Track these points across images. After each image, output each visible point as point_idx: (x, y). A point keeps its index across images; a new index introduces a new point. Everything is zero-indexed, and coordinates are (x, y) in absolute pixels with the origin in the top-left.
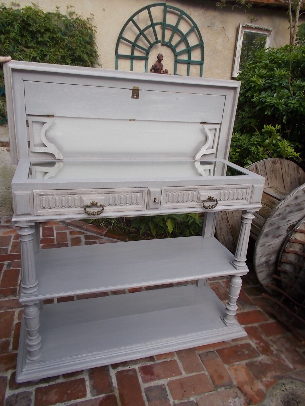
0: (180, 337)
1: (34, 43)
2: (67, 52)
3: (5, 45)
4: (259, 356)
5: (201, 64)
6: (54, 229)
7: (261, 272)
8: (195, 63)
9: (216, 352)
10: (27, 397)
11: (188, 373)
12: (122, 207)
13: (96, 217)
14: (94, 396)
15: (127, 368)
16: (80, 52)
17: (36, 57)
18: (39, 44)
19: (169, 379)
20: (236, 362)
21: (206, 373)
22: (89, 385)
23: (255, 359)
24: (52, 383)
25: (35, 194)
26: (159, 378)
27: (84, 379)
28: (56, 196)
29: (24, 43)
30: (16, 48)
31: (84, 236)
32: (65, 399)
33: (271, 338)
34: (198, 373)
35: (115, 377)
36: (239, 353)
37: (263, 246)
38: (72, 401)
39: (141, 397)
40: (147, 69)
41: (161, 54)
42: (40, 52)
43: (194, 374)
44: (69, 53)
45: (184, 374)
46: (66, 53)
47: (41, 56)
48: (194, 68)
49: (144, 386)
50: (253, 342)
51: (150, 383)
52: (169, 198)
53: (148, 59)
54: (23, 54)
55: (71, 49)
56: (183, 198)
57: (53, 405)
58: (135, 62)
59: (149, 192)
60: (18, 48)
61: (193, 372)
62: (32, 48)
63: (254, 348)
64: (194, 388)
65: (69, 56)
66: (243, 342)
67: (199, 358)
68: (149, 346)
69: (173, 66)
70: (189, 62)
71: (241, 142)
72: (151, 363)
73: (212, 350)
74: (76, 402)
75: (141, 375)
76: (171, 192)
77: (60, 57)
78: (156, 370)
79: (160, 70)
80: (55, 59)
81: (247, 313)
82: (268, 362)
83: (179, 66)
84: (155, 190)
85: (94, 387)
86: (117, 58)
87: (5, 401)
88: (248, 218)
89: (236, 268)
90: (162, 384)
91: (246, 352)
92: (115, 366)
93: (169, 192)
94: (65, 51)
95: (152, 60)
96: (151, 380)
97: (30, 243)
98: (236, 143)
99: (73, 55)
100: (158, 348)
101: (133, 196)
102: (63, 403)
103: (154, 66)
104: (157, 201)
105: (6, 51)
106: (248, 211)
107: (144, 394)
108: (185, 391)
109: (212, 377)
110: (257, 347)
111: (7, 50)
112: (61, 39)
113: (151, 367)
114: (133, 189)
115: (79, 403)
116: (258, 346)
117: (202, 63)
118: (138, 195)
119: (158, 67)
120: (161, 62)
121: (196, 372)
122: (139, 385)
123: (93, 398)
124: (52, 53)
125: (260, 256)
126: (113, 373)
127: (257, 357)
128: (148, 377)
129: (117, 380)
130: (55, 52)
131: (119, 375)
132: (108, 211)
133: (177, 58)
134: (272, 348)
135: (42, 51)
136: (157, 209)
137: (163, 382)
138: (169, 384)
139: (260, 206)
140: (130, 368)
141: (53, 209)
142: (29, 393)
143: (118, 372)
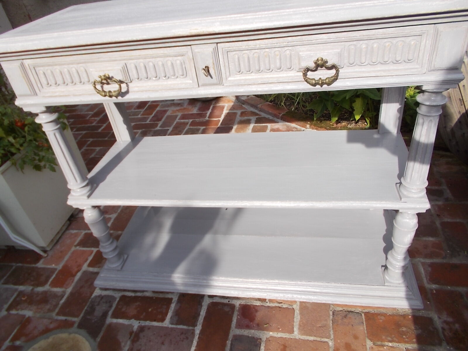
4: (440, 344)
9: (363, 315)
10: (110, 302)
11: (302, 335)
12: (156, 83)
14: (172, 324)
15: (225, 301)
19: (271, 333)
20: (391, 341)
21: (331, 343)
22: (173, 309)
23: (429, 348)
24: (139, 294)
26: (258, 327)
27: (171, 299)
31: (257, 118)
32: (142, 317)
34: (317, 339)
35: (206, 309)
38: (148, 321)
39: (224, 345)
43: (312, 338)
45: (297, 334)
49: (235, 331)
50: (439, 318)
51: (244, 330)
57: (128, 319)
61: (311, 336)
63: (436, 329)
67: (331, 317)
73: (358, 310)
74: (150, 325)
75: (238, 315)
76: (237, 52)
78: (260, 316)
81: (454, 267)
85: (177, 313)
87: (90, 300)
90: (258, 337)
96: (248, 327)
102: (138, 321)
106: (424, 88)
107: (229, 343)
110: (443, 329)
115: (153, 326)
116: (446, 327)
121: (315, 336)
122: (229, 327)
123: (170, 326)
126: (206, 302)
127: (434, 345)
128: (245, 321)
129: (206, 312)
136: (218, 85)
138: (269, 340)
140: (229, 301)
141: (59, 86)
142: (113, 298)
143: (213, 302)
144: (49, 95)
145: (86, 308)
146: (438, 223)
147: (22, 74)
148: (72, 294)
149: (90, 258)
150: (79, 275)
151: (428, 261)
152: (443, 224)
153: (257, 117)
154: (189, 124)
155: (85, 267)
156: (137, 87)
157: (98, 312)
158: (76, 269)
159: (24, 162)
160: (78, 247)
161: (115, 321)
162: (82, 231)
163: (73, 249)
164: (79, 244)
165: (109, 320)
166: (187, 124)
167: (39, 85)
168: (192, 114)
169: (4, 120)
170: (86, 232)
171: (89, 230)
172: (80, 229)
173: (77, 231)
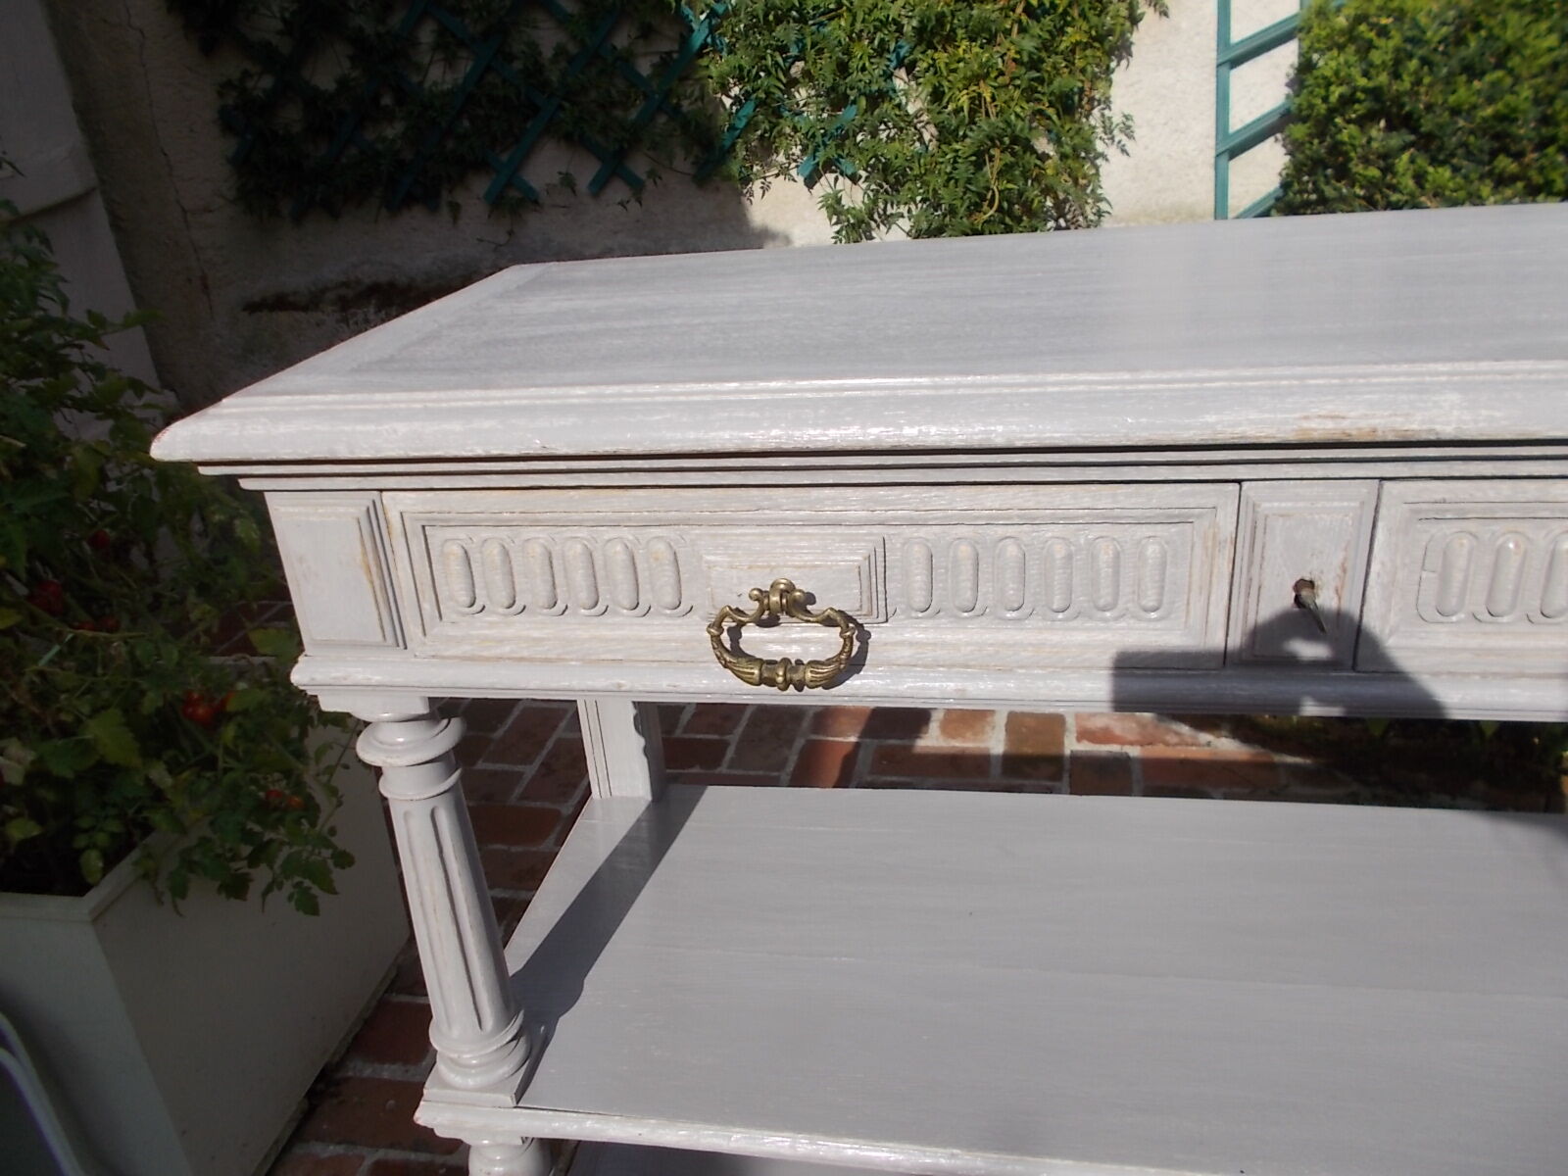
13: (815, 697)
52: (1444, 580)
76: (1471, 526)
101: (1106, 549)
118: (1152, 547)
132: (906, 653)
141: (525, 617)
144: (466, 649)
147: (365, 553)
156: (911, 644)
159: (189, 864)
167: (428, 607)
169: (143, 693)
170: (381, 1154)
171: (392, 1146)
172: (353, 1143)
173: (340, 1149)
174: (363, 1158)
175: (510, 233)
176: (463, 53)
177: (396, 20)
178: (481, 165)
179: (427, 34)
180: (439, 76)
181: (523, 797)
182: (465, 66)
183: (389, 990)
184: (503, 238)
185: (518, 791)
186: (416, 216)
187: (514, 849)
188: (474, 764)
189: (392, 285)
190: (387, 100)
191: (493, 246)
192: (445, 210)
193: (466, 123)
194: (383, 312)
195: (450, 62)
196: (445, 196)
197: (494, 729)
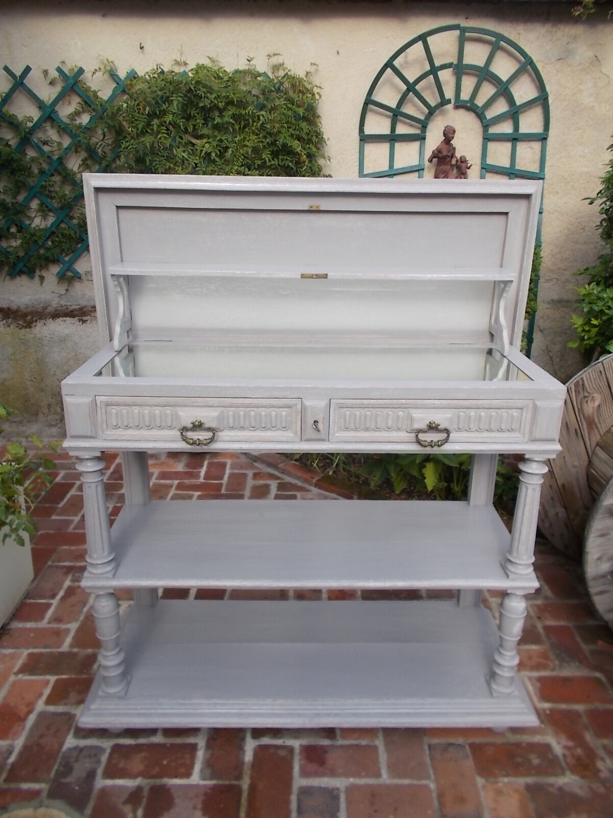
0: (387, 702)
1: (209, 128)
2: (264, 140)
3: (159, 137)
4: (563, 774)
5: (542, 138)
6: (228, 467)
7: (601, 593)
8: (530, 138)
9: (467, 747)
10: (95, 755)
11: (394, 778)
12: (253, 433)
14: (204, 779)
15: (279, 742)
16: (285, 137)
17: (211, 152)
18: (217, 129)
19: (351, 780)
20: (506, 776)
21: (432, 786)
22: (201, 758)
23: (551, 780)
24: (142, 741)
25: (98, 403)
26: (333, 773)
27: (196, 745)
28: (134, 408)
29: (192, 129)
30: (178, 139)
31: (278, 483)
32: (154, 773)
33: (605, 741)
34: (415, 782)
35: (252, 753)
36: (519, 760)
37: (603, 535)
38: (165, 779)
39: (287, 802)
40: (424, 159)
41: (451, 127)
42: (217, 143)
43: (406, 781)
44: (268, 140)
45: (385, 777)
46: (262, 142)
47: (219, 150)
48: (526, 148)
49: (299, 781)
50: (558, 743)
51: (313, 779)
52: (345, 421)
53: (425, 139)
54: (189, 150)
55: (270, 134)
56: (376, 423)
57: (131, 779)
58: (398, 146)
59: (304, 409)
60: (181, 140)
61: (405, 778)
62: (206, 138)
63: (556, 757)
64: (396, 809)
65: (267, 147)
66: (537, 739)
67: (427, 752)
68: (319, 707)
69: (480, 147)
70: (515, 137)
71: (600, 304)
72: (326, 742)
73: (460, 740)
74: (170, 783)
75: (300, 760)
77: (250, 150)
78: (332, 758)
79: (448, 159)
80: (243, 155)
81: (566, 680)
82: (579, 792)
83: (491, 146)
84: (317, 404)
85: (209, 764)
86: (362, 142)
87: (61, 755)
88: (530, 471)
89: (508, 576)
90: (334, 787)
91: (536, 761)
92: (258, 733)
93: (346, 409)
94: (260, 138)
95: (434, 139)
96: (317, 774)
97: (96, 486)
98: (590, 305)
99: (274, 143)
100: (336, 715)
101: (273, 414)
102: (149, 780)
103: (436, 152)
104: (320, 426)
105: (162, 148)
106: (526, 457)
107: (294, 798)
108: (376, 811)
109: (441, 796)
110: (564, 756)
111: (163, 146)
112: (253, 116)
113: (324, 750)
114: (273, 402)
115: (174, 785)
116: (567, 753)
117: (545, 136)
118: (284, 413)
119: (445, 153)
120: (451, 142)
121: (411, 777)
122: (291, 778)
123: (202, 782)
124: (236, 143)
125: (596, 557)
126: (250, 746)
127: (555, 775)
128: (312, 767)
130: (244, 141)
131: (260, 751)
133: (488, 131)
134: (600, 765)
135: (221, 141)
136: (323, 440)
137: (339, 783)
138: (350, 790)
139: (558, 447)
140: (284, 742)
141: (130, 429)
142: (101, 750)
143: (260, 746)
145: (56, 767)
146: (540, 627)
148: (26, 748)
149: (47, 692)
150: (32, 718)
151: (535, 674)
152: (546, 628)
153: (279, 481)
154: (174, 486)
155: (40, 706)
156: (229, 436)
157: (79, 771)
158: (25, 710)
160: (20, 676)
161: (109, 782)
162: (22, 650)
163: (12, 678)
164: (22, 670)
165: (101, 783)
166: (171, 486)
167: (105, 426)
168: (176, 473)
170: (30, 651)
171: (34, 648)
172: (18, 648)
173: (13, 651)
174: (22, 653)
175: (67, 290)
176: (51, 214)
177: (21, 198)
178: (55, 261)
179: (34, 204)
180: (38, 222)
181: (74, 529)
182: (51, 219)
183: (24, 599)
184: (63, 292)
185: (72, 526)
186: (23, 280)
187: (72, 548)
188: (51, 517)
189: (9, 309)
190: (13, 230)
191: (58, 295)
192: (37, 279)
193: (50, 243)
194: (5, 321)
195: (45, 217)
196: (38, 273)
197: (59, 503)
